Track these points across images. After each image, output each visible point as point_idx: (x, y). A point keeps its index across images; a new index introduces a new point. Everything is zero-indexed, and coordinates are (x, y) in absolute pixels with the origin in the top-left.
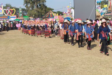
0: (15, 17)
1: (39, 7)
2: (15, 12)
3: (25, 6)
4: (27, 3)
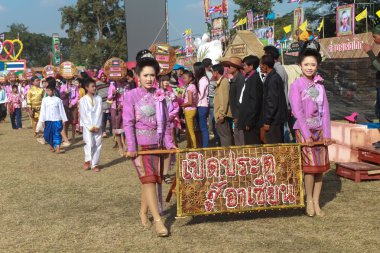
0: (22, 66)
1: (112, 33)
2: (20, 50)
3: (67, 31)
4: (72, 20)
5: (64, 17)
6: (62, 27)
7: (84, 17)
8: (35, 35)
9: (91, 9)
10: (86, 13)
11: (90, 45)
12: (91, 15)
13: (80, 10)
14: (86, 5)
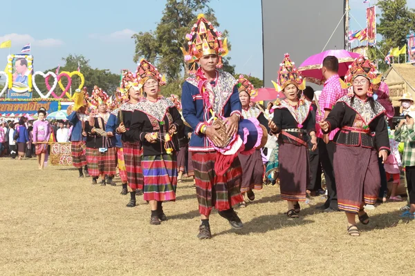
2: (80, 86)
4: (149, 51)
5: (138, 47)
6: (136, 60)
7: (165, 48)
8: (97, 71)
9: (175, 37)
10: (169, 42)
11: (172, 85)
12: (175, 45)
13: (161, 38)
14: (169, 31)
